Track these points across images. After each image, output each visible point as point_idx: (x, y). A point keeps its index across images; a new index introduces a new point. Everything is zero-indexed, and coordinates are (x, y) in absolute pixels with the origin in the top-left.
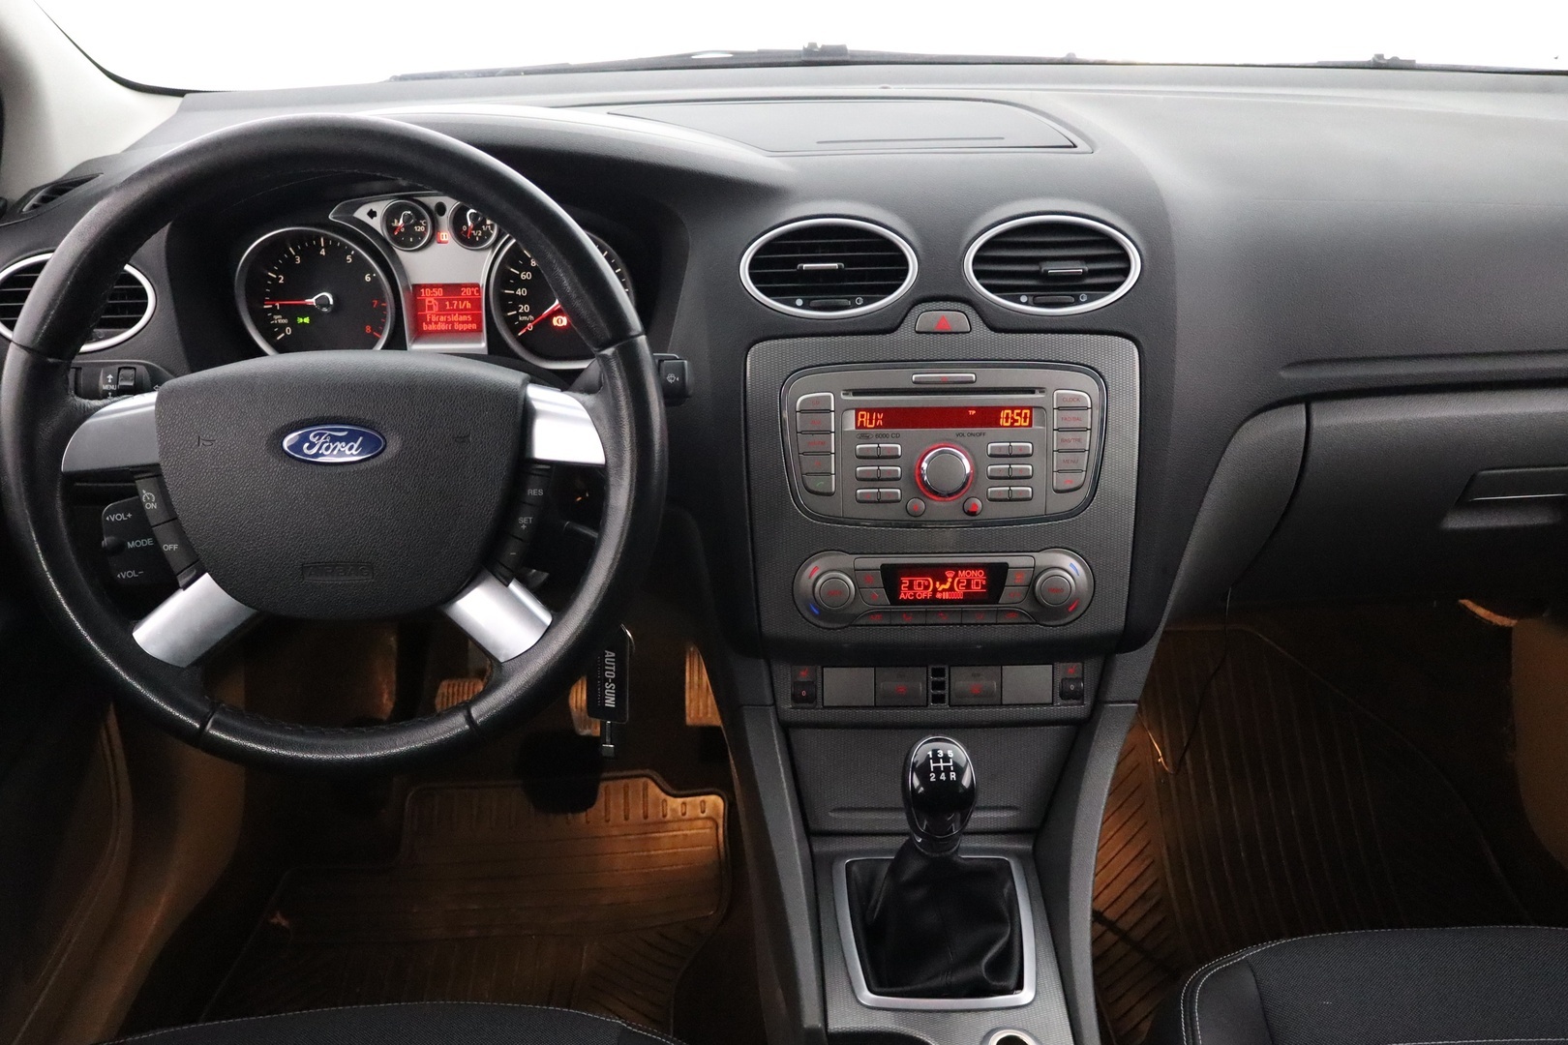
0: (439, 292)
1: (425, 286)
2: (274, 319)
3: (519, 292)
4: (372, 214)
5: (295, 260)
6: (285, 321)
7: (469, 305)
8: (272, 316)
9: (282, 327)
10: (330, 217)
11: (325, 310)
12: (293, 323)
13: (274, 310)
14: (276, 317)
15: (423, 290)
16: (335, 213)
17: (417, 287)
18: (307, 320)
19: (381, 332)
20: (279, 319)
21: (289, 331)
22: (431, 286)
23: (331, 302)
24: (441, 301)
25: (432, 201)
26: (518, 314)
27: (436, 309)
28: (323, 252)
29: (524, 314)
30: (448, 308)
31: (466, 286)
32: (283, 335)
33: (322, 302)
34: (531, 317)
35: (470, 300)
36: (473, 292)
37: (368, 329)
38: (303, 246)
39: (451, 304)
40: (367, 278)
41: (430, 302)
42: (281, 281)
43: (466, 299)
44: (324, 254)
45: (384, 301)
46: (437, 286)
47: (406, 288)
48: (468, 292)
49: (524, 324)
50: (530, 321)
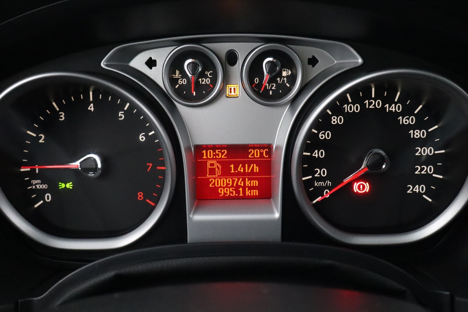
0: (222, 155)
1: (207, 147)
2: (32, 185)
3: (316, 154)
4: (151, 63)
5: (59, 116)
6: (45, 186)
7: (256, 169)
8: (29, 181)
9: (41, 194)
10: (102, 65)
11: (91, 174)
12: (53, 189)
13: (32, 175)
14: (34, 182)
15: (204, 152)
16: (107, 61)
17: (199, 148)
18: (69, 185)
19: (157, 201)
20: (38, 185)
21: (48, 197)
22: (214, 148)
23: (99, 166)
24: (225, 166)
25: (224, 48)
26: (314, 178)
27: (218, 172)
28: (91, 108)
29: (320, 179)
30: (233, 171)
31: (254, 147)
32: (42, 202)
33: (88, 165)
34: (329, 183)
35: (258, 163)
36: (261, 154)
37: (140, 196)
38: (68, 100)
39: (236, 168)
40: (142, 138)
41: (212, 165)
42: (41, 141)
43: (253, 162)
44: (92, 109)
45: (163, 164)
46: (221, 147)
47: (188, 149)
48: (256, 154)
49: (319, 191)
50: (327, 187)
